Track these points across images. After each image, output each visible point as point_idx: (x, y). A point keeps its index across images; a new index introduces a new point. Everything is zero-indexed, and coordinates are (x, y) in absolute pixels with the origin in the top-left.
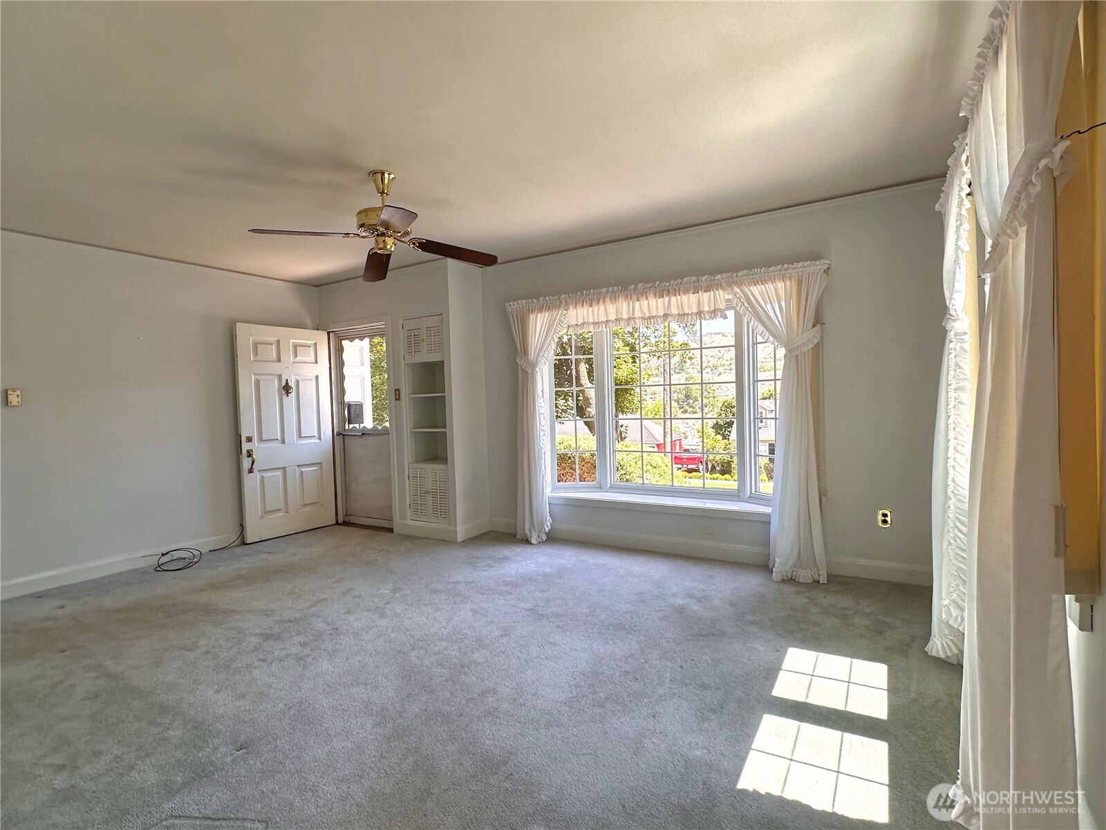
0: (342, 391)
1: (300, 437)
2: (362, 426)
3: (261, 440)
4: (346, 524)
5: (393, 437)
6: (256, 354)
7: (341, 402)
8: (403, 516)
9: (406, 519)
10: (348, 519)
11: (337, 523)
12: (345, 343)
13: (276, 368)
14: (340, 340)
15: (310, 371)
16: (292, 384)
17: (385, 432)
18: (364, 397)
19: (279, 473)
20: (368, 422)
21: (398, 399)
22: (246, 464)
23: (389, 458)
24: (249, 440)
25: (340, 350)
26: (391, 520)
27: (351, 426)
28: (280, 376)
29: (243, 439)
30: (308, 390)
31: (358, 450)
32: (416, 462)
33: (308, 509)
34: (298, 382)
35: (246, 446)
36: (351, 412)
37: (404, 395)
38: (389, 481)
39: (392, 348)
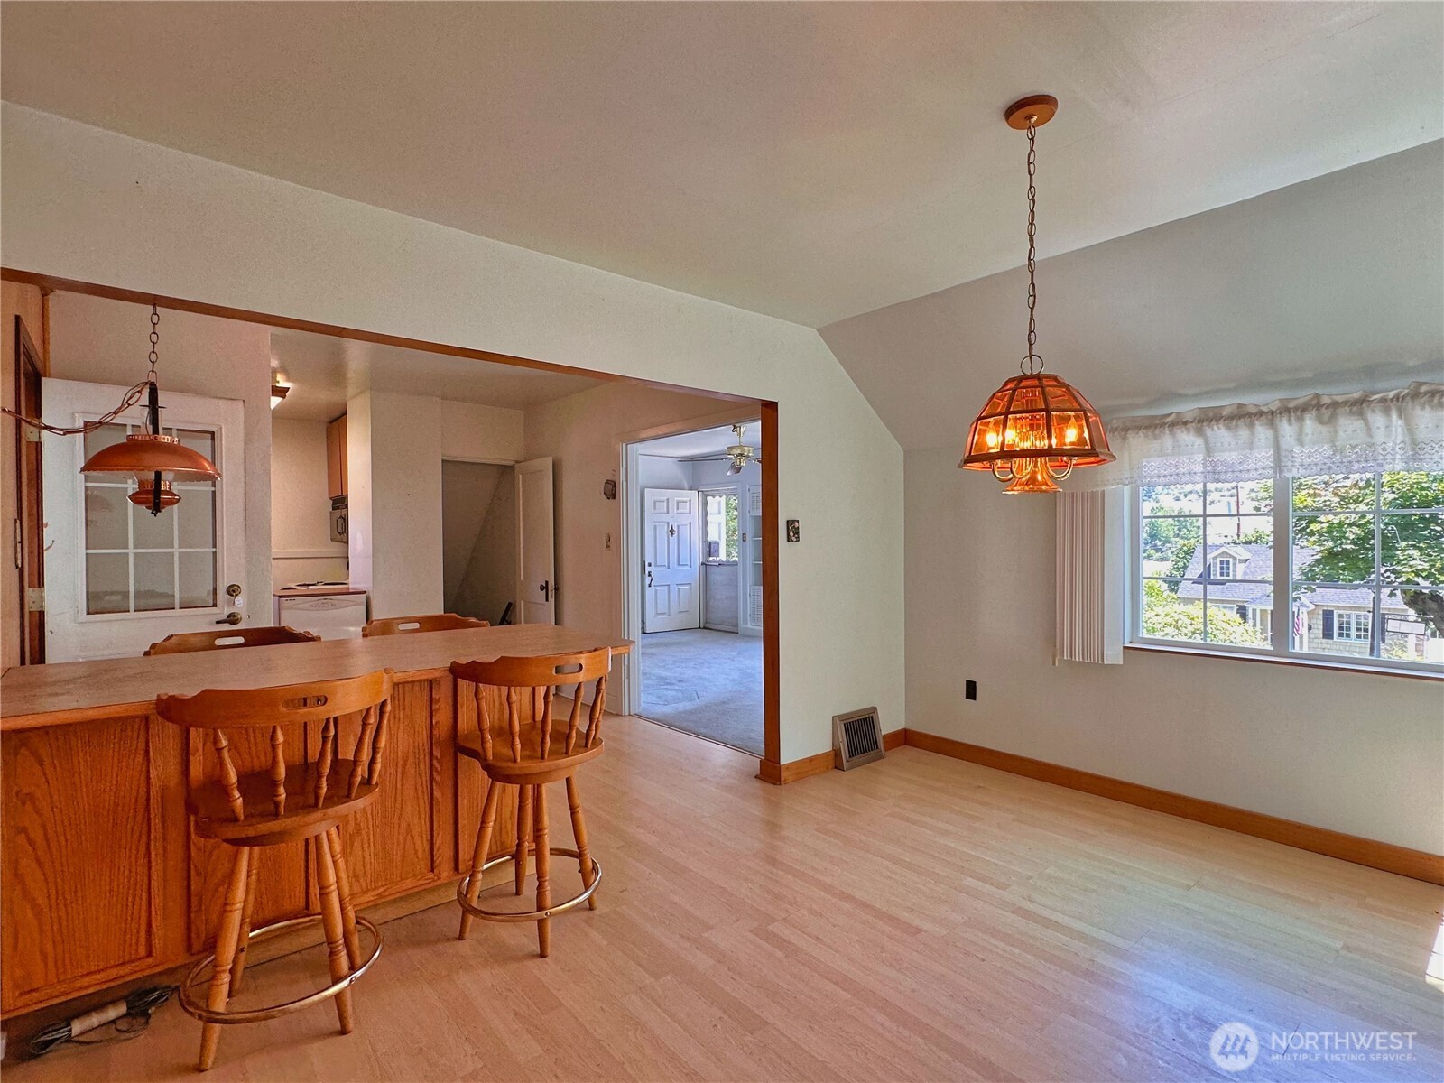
0: (706, 533)
1: (679, 564)
2: (718, 559)
3: (656, 565)
4: (704, 628)
5: (740, 567)
6: (655, 508)
7: (705, 541)
8: (745, 622)
9: (747, 624)
10: (707, 625)
11: (700, 628)
12: (709, 499)
13: (666, 518)
14: (705, 496)
15: (685, 520)
16: (675, 528)
17: (735, 564)
18: (720, 538)
19: (666, 588)
20: (723, 556)
21: (744, 540)
22: (647, 580)
23: (737, 582)
24: (650, 565)
25: (706, 504)
26: (737, 626)
27: (711, 559)
28: (668, 523)
29: (647, 564)
30: (685, 532)
31: (718, 576)
32: (756, 585)
33: (682, 615)
34: (678, 526)
35: (648, 569)
36: (711, 549)
37: (749, 538)
38: (736, 598)
39: (742, 503)
